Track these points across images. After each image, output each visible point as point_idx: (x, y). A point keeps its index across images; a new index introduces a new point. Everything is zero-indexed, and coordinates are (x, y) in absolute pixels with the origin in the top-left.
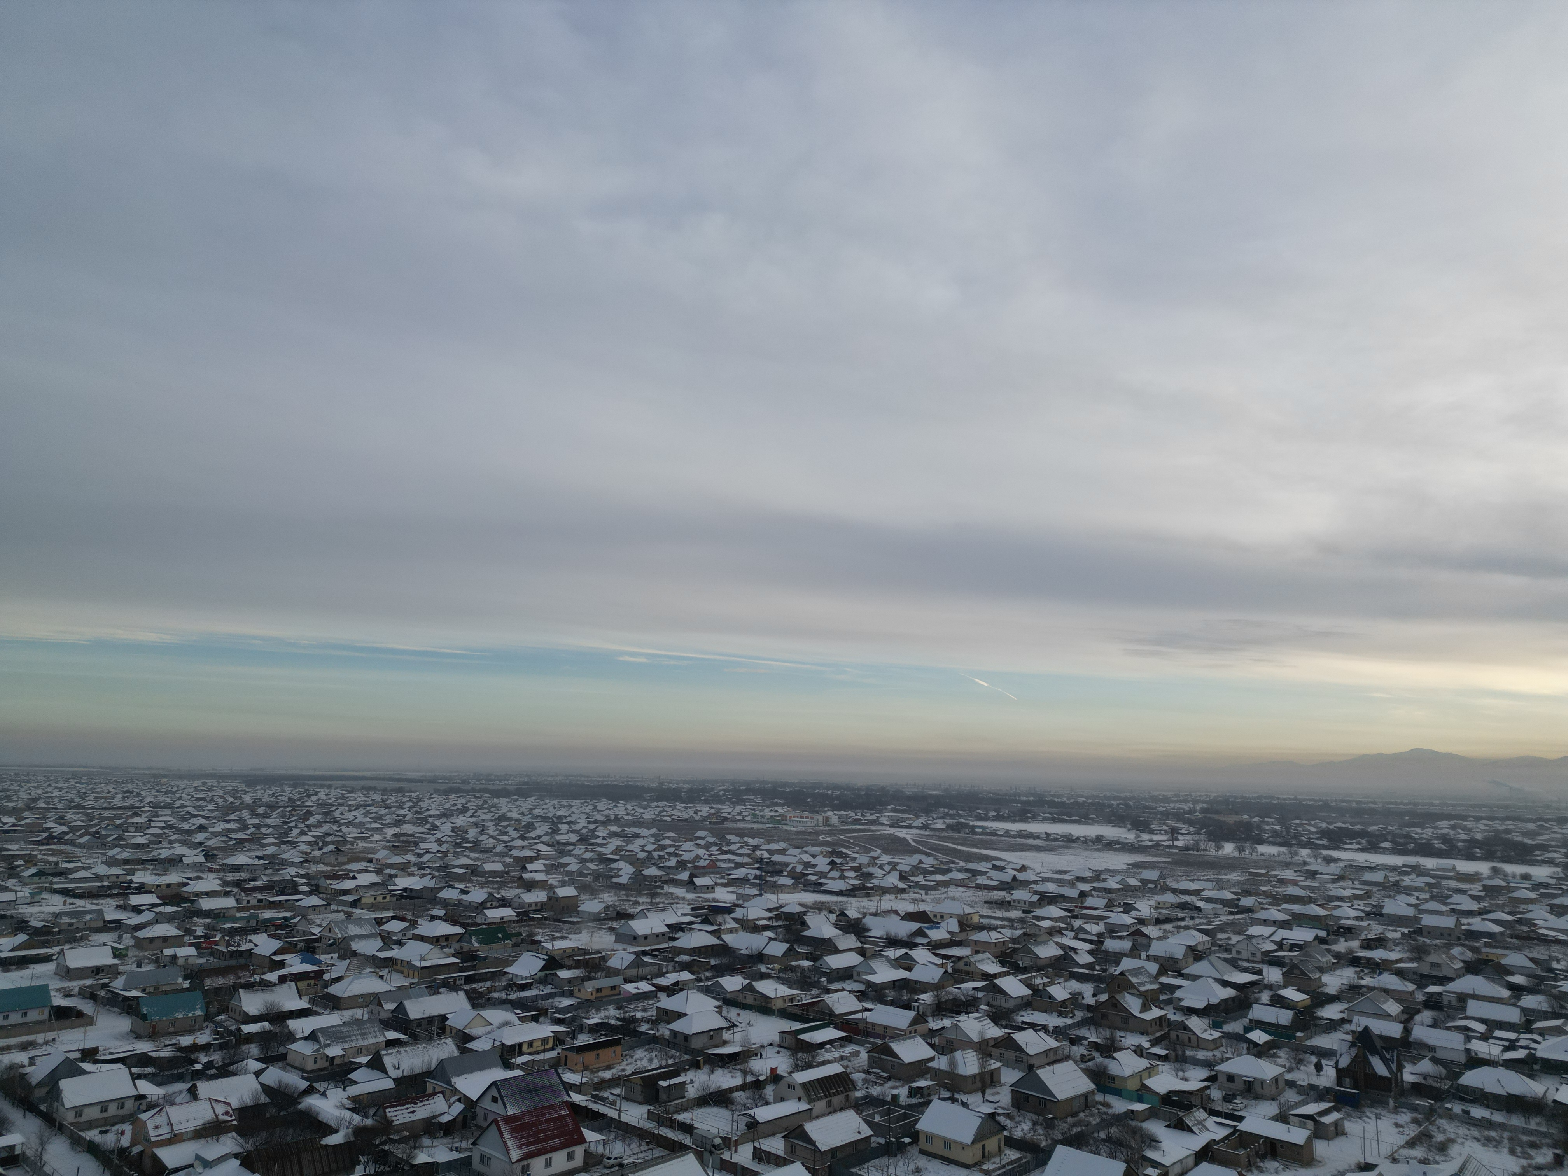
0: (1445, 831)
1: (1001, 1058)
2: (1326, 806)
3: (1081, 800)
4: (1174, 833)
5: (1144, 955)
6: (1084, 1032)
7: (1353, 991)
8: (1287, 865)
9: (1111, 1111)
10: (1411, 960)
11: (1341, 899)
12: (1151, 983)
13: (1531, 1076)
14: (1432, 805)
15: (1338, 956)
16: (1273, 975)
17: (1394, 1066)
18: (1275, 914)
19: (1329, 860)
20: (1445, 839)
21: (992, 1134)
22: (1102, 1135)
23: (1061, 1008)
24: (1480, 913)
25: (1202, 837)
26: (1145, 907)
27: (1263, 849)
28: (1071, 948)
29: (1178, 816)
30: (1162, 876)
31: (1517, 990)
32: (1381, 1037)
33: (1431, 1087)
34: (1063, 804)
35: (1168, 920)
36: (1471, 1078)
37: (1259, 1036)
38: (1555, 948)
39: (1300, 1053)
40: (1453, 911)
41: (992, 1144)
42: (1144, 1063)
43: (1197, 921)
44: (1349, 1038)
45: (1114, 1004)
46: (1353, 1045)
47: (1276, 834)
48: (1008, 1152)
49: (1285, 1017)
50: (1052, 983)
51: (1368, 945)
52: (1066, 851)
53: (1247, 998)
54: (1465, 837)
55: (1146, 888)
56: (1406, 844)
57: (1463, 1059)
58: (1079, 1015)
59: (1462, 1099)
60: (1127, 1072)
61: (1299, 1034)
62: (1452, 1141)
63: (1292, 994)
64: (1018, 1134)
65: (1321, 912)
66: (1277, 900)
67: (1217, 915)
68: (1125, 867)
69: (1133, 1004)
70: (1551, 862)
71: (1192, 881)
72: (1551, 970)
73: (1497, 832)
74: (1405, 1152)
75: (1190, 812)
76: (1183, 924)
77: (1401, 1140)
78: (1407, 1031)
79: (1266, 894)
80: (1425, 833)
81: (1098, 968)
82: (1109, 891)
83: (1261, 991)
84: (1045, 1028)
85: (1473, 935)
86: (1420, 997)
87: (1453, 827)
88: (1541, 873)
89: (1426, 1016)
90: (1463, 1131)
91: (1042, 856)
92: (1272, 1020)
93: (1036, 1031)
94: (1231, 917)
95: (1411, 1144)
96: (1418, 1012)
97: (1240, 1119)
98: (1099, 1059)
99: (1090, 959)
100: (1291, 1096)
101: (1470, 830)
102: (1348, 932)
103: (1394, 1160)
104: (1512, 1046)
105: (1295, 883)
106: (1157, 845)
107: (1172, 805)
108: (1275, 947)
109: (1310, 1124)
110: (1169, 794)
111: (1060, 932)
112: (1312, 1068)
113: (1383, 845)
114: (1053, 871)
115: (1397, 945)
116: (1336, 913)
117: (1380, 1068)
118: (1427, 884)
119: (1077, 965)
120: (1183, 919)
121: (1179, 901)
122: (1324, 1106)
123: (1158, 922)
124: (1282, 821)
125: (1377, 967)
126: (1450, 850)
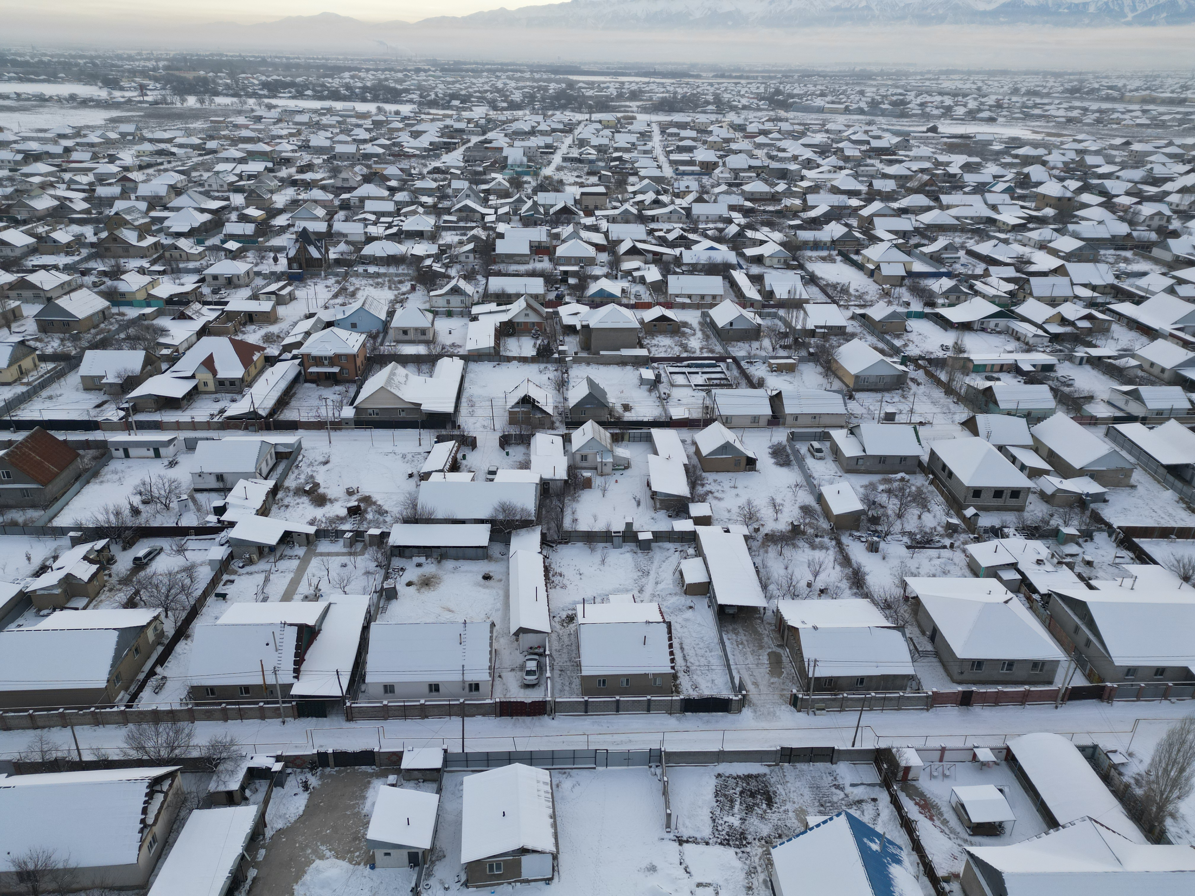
0: (347, 80)
1: (19, 297)
2: (263, 62)
3: (46, 59)
4: (142, 88)
5: (133, 197)
6: (92, 264)
7: (295, 203)
8: (239, 113)
9: (126, 318)
10: (330, 178)
11: (281, 137)
12: (143, 218)
13: (400, 242)
14: (338, 59)
15: (282, 180)
16: (238, 199)
17: (323, 251)
18: (234, 153)
19: (270, 107)
20: (348, 87)
21: (25, 356)
22: (122, 336)
23: (68, 249)
24: (372, 140)
25: (168, 92)
26: (127, 157)
27: (220, 100)
28: (66, 198)
29: (144, 73)
30: (138, 128)
31: (392, 190)
32: (315, 233)
33: (345, 260)
34: (26, 64)
35: (149, 166)
36: (368, 250)
37: (233, 245)
38: (413, 160)
39: (262, 252)
40: (354, 140)
41: (27, 363)
42: (147, 279)
43: (173, 164)
44: (294, 236)
45: (114, 239)
46: (297, 241)
47: (227, 86)
48: (43, 365)
49: (249, 229)
50: (54, 230)
51: (302, 170)
52: (41, 110)
53: (220, 219)
54: (359, 84)
55: (125, 140)
56: (322, 92)
57: (363, 239)
58: (85, 252)
59: (363, 263)
60: (134, 288)
61: (260, 239)
62: (358, 289)
63: (253, 212)
64: (49, 350)
65: (268, 148)
66: (235, 142)
67: (189, 158)
68: (103, 122)
69: (130, 236)
70: (411, 101)
71: (165, 130)
72: (411, 175)
73: (380, 80)
74: (332, 302)
75: (155, 69)
76: (162, 167)
77: (330, 295)
78: (330, 226)
79: (225, 137)
80: (334, 83)
81: (94, 212)
82: (92, 145)
83: (230, 213)
84: (56, 267)
85: (367, 156)
86: (337, 203)
87: (352, 77)
88: (406, 109)
89: (341, 214)
90: (364, 282)
91: (16, 116)
92: (241, 232)
93: (48, 271)
94: (201, 158)
95: (335, 296)
96: (336, 213)
97: (226, 303)
98: (109, 282)
99: (86, 206)
100: (259, 281)
101: (363, 79)
102: (287, 162)
103: (326, 308)
104: (390, 226)
105: (246, 127)
106: (129, 101)
107: (137, 63)
108: (237, 179)
109: (273, 297)
110: (133, 53)
111: (52, 185)
112: (271, 260)
113: (306, 93)
114: (32, 131)
115: (320, 168)
116: (278, 148)
117: (314, 253)
118: (338, 122)
119: (75, 212)
120: (162, 164)
121: (156, 148)
122: (281, 284)
123: (141, 168)
124: (232, 75)
125: (308, 185)
126: (352, 95)
